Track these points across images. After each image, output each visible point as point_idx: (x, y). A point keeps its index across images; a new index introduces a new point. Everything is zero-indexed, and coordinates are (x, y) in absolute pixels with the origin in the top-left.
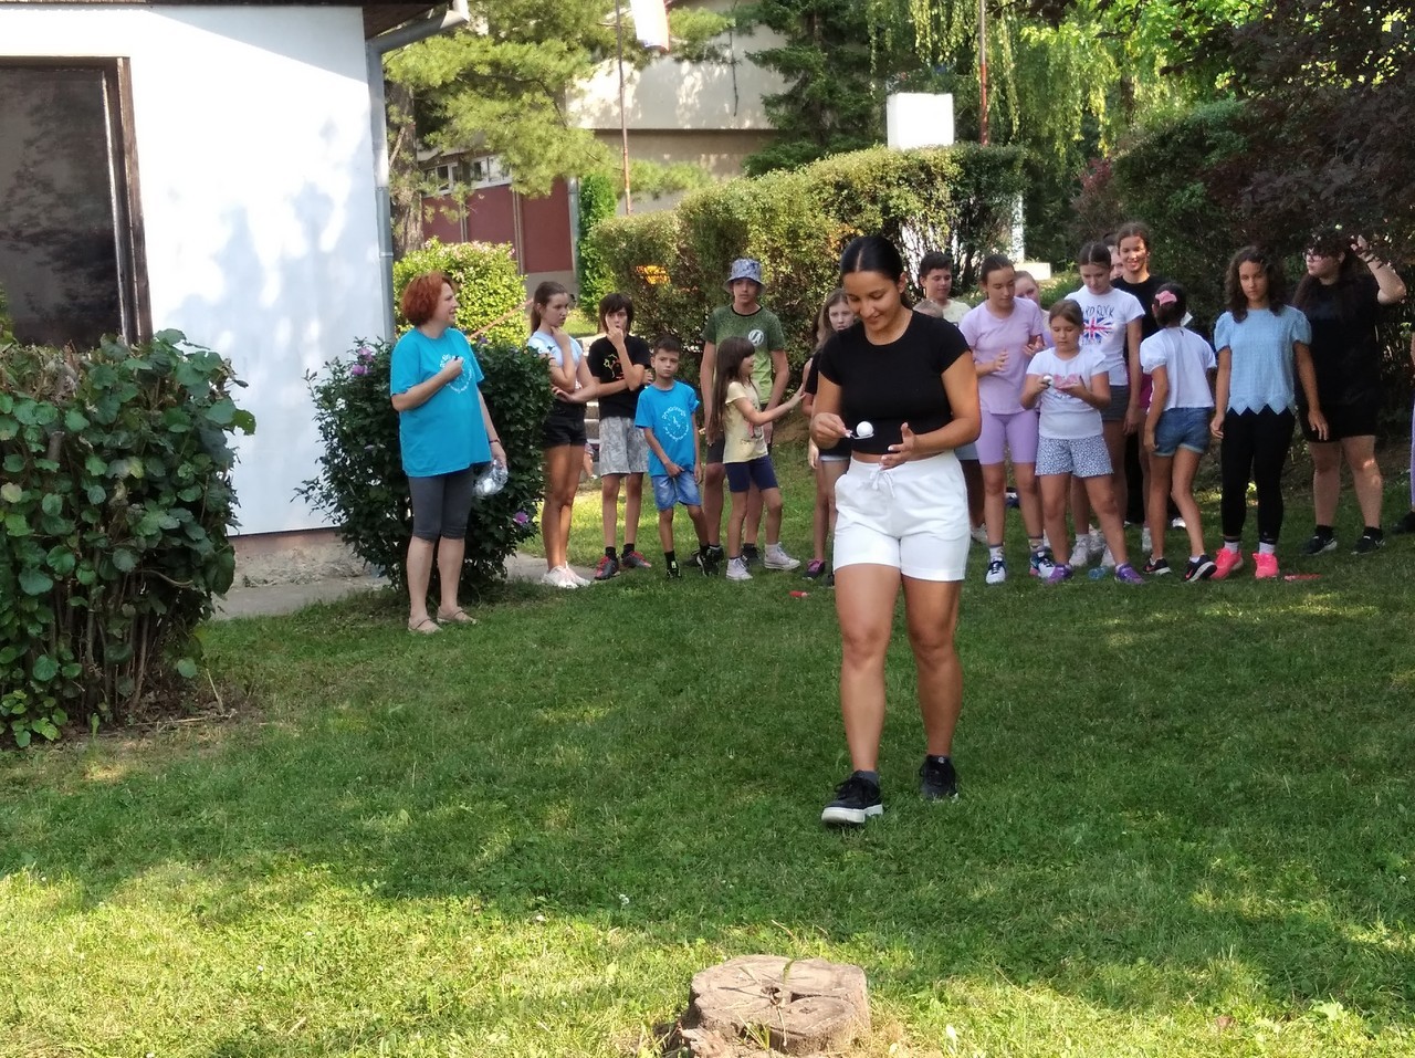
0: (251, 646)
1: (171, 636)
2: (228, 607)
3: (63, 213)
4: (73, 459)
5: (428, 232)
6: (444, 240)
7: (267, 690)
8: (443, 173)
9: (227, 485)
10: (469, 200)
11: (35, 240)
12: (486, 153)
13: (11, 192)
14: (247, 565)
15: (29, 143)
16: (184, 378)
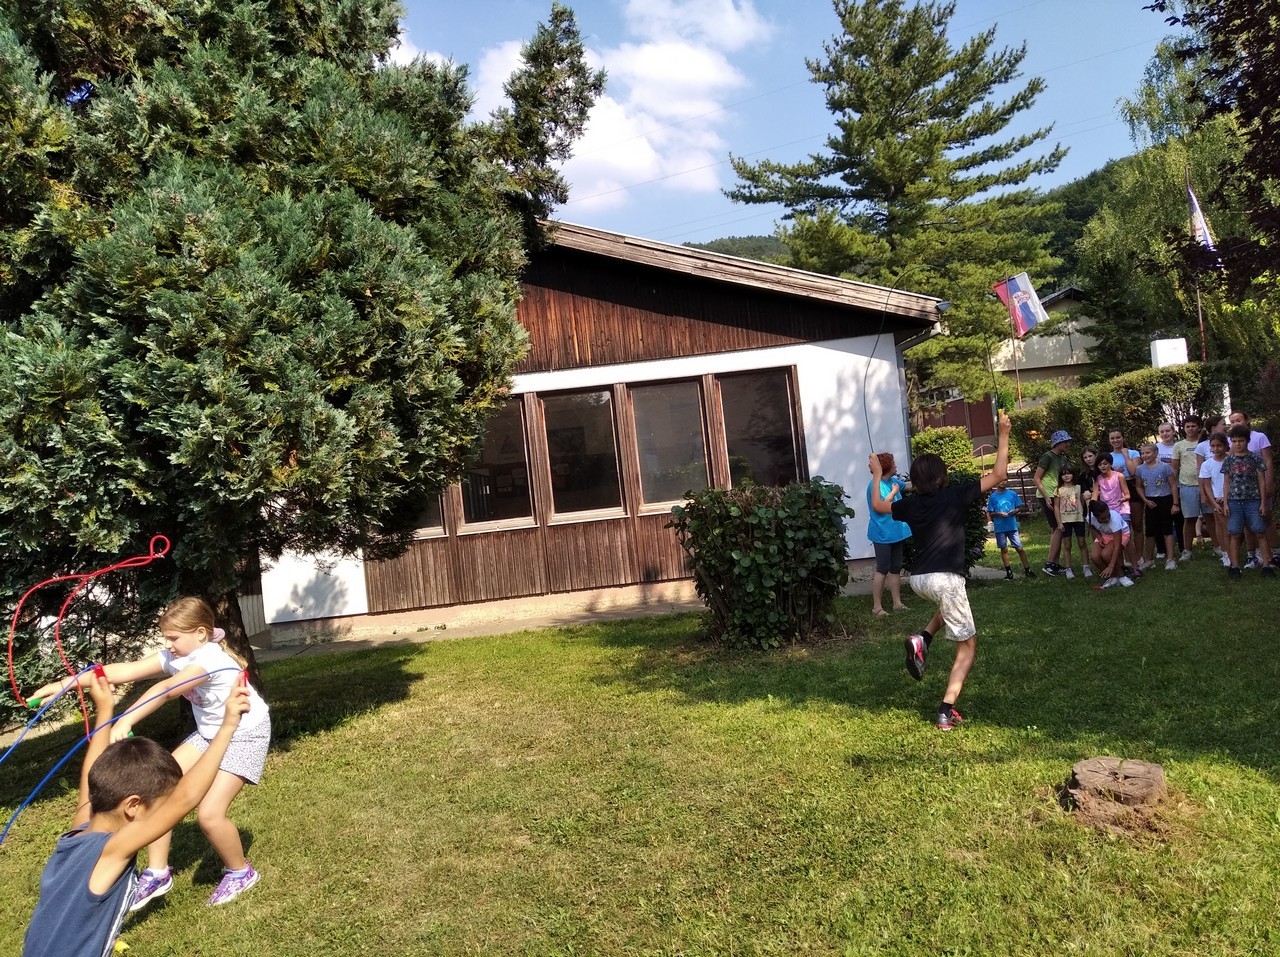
0: (857, 608)
1: (822, 604)
2: (847, 591)
3: (771, 428)
4: (781, 531)
5: (926, 423)
6: (933, 427)
7: (865, 627)
8: (932, 397)
9: (844, 539)
10: (944, 408)
11: (760, 440)
12: (950, 386)
13: (750, 422)
14: (854, 573)
15: (757, 402)
16: (825, 496)
